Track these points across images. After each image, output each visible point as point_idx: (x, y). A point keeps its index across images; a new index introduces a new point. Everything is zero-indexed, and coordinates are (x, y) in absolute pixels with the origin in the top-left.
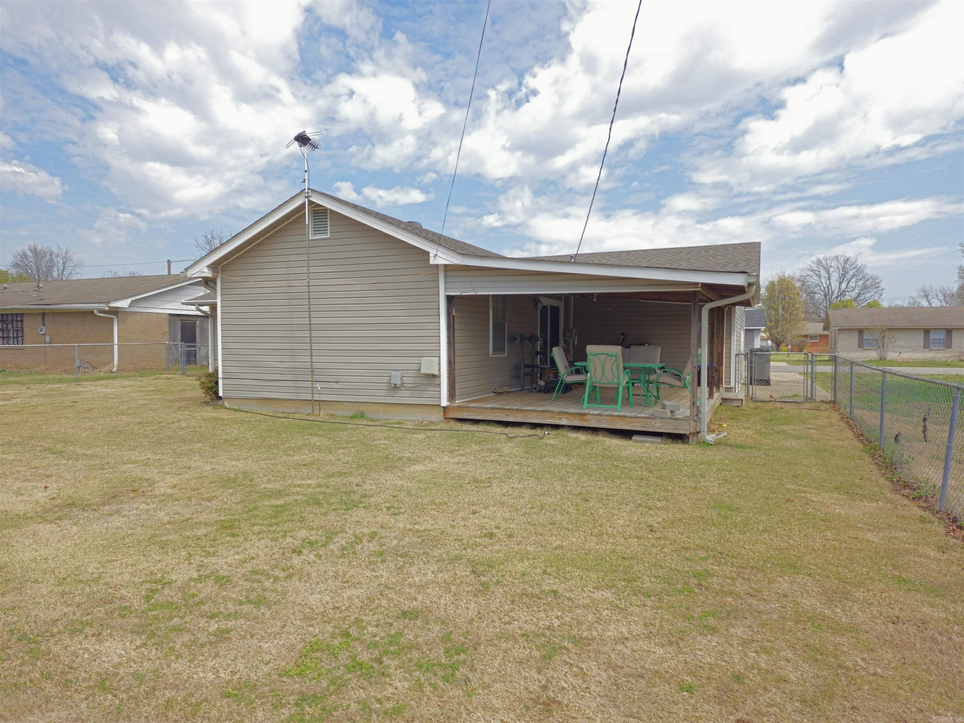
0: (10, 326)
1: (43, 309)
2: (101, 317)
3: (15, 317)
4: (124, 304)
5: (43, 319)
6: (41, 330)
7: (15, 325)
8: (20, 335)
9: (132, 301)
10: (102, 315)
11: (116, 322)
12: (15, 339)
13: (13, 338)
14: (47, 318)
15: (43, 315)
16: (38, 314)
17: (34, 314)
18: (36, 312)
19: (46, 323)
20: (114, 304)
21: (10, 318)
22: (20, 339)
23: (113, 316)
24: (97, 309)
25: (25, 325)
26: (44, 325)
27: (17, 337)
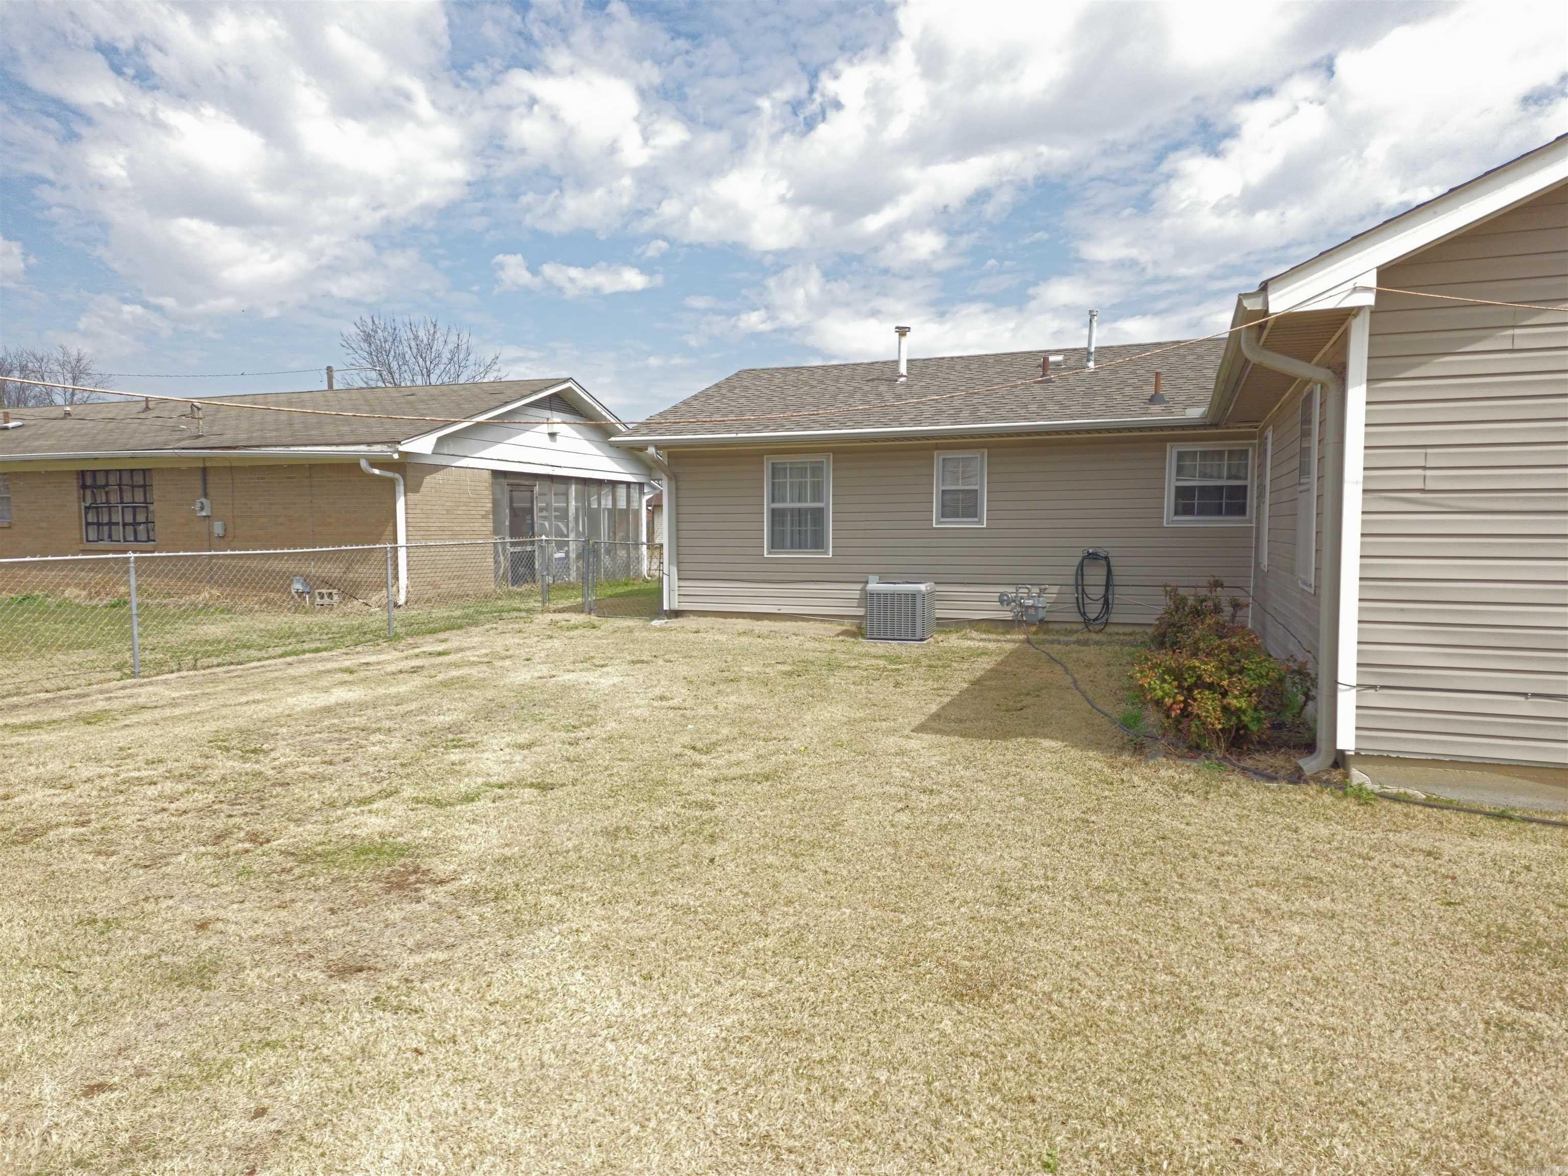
0: (114, 498)
1: (204, 459)
2: (374, 475)
3: (126, 479)
4: (423, 445)
5: (205, 481)
6: (202, 509)
7: (127, 497)
8: (141, 518)
9: (440, 441)
10: (377, 471)
11: (400, 488)
12: (130, 529)
13: (124, 525)
14: (211, 479)
15: (204, 470)
16: (190, 470)
17: (178, 469)
18: (184, 466)
19: (211, 492)
20: (406, 447)
21: (113, 479)
22: (141, 528)
23: (397, 476)
24: (367, 458)
25: (156, 494)
26: (206, 495)
27: (135, 524)
